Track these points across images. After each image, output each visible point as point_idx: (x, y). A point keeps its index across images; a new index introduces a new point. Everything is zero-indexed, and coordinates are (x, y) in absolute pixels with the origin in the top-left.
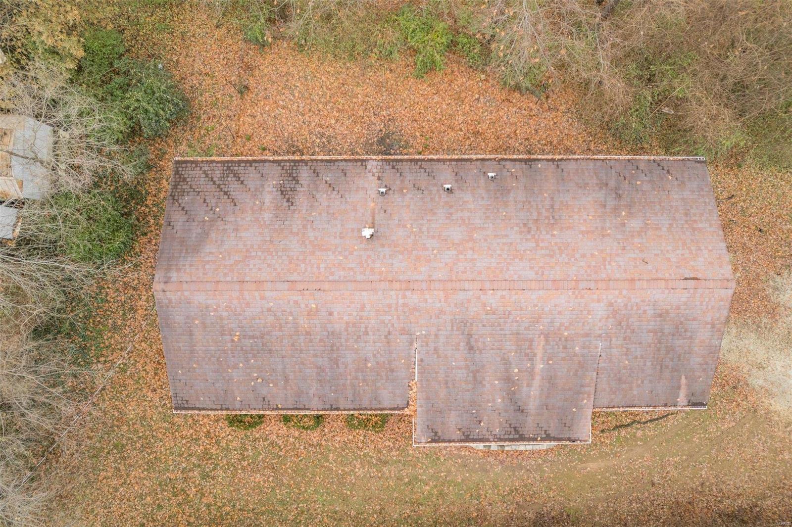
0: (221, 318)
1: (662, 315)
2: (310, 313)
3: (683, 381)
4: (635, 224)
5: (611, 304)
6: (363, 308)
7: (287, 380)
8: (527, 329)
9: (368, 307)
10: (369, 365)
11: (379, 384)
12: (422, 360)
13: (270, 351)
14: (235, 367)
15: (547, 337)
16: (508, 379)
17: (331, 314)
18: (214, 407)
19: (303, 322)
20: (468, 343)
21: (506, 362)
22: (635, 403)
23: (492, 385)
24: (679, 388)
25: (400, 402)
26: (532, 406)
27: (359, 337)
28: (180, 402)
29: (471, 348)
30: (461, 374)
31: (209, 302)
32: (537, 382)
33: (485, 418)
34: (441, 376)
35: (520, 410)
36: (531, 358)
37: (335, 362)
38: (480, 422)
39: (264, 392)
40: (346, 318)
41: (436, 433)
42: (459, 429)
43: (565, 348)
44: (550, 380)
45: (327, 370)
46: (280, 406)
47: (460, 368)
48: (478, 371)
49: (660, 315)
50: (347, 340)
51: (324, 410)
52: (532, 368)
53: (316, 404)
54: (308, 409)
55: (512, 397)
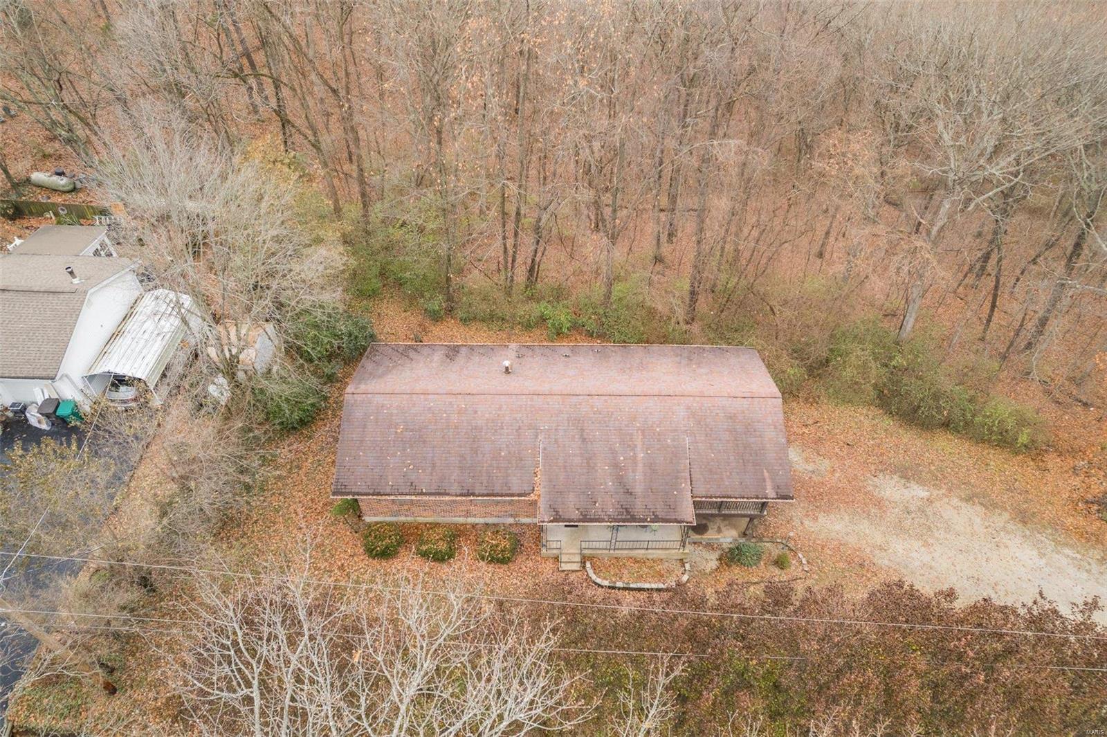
0: (392, 414)
2: (460, 412)
3: (766, 474)
4: (703, 370)
5: (689, 408)
6: (500, 408)
7: (434, 466)
8: (627, 426)
9: (505, 407)
10: (503, 454)
11: (509, 471)
12: (545, 449)
13: (424, 442)
14: (394, 455)
15: (643, 431)
16: (616, 466)
17: (476, 412)
18: (368, 491)
19: (454, 419)
20: (582, 435)
21: (612, 451)
22: (730, 493)
23: (603, 470)
25: (527, 488)
26: (639, 489)
27: (496, 431)
28: (339, 487)
29: (584, 440)
30: (577, 460)
31: (385, 402)
32: (640, 467)
33: (600, 499)
34: (561, 462)
35: (629, 493)
36: (633, 448)
37: (475, 451)
38: (595, 502)
39: (413, 477)
40: (487, 415)
41: (557, 512)
42: (578, 509)
43: (659, 440)
44: (651, 467)
45: (468, 459)
46: (424, 491)
47: (575, 455)
48: (590, 458)
50: (486, 433)
51: (461, 495)
52: (635, 457)
53: (455, 489)
54: (448, 494)
55: (620, 481)
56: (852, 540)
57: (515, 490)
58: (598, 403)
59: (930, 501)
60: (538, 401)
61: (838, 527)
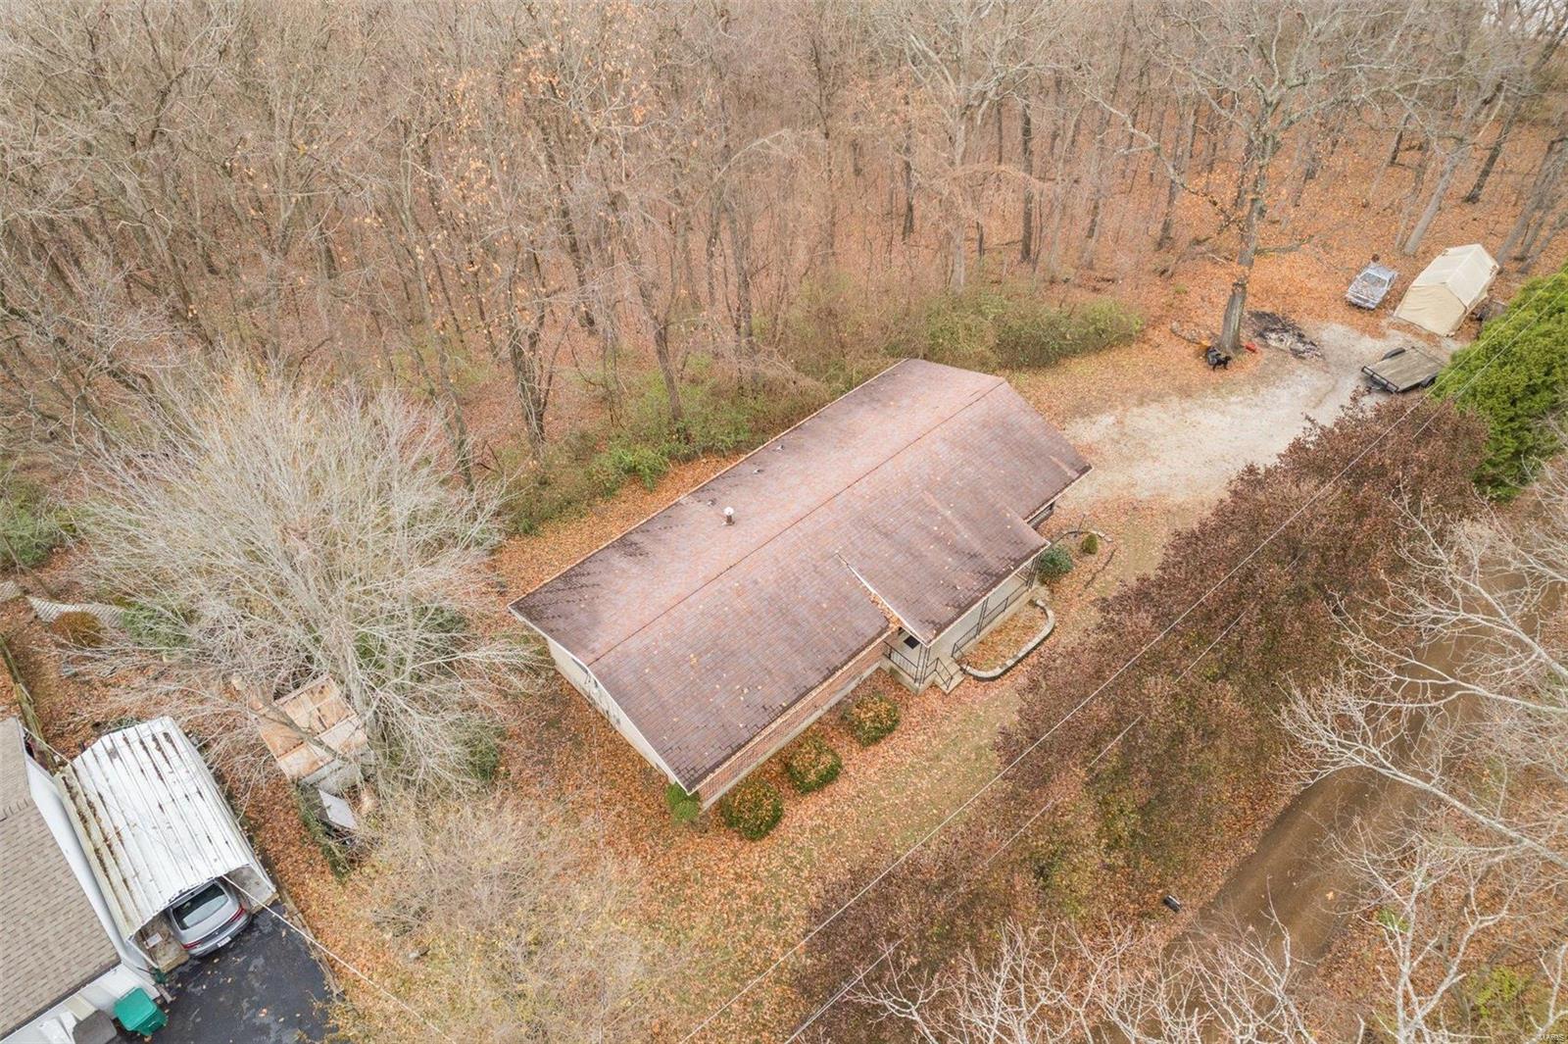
0: (666, 650)
1: (984, 425)
2: (740, 593)
3: (1055, 459)
4: (906, 402)
5: (944, 440)
6: (777, 560)
7: (770, 673)
8: (909, 494)
9: (779, 555)
10: (825, 606)
11: (848, 619)
12: (860, 570)
13: (732, 653)
14: (714, 692)
15: (927, 489)
16: (937, 539)
17: (756, 582)
18: (724, 754)
19: (739, 604)
20: (880, 532)
21: (921, 527)
22: (1045, 497)
23: (931, 551)
24: (1058, 466)
25: (880, 623)
26: (977, 546)
27: (795, 587)
28: (687, 776)
29: (886, 535)
30: (899, 559)
31: (647, 642)
32: (960, 526)
33: (956, 581)
34: (888, 572)
35: (973, 556)
36: (936, 511)
37: (795, 623)
38: (955, 587)
39: (758, 699)
40: (771, 577)
41: (933, 622)
42: (947, 605)
43: (949, 488)
44: (965, 517)
45: (796, 636)
46: (784, 705)
47: (894, 556)
48: (909, 548)
49: (984, 426)
50: (787, 596)
51: (826, 679)
52: (945, 518)
53: (813, 678)
54: (812, 689)
55: (955, 550)
56: (1106, 493)
57: (871, 632)
58: (862, 488)
59: (1120, 422)
60: (807, 526)
61: (1087, 491)
